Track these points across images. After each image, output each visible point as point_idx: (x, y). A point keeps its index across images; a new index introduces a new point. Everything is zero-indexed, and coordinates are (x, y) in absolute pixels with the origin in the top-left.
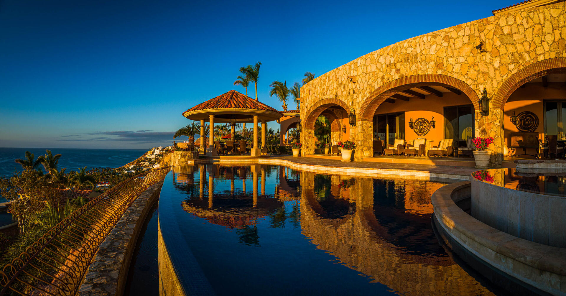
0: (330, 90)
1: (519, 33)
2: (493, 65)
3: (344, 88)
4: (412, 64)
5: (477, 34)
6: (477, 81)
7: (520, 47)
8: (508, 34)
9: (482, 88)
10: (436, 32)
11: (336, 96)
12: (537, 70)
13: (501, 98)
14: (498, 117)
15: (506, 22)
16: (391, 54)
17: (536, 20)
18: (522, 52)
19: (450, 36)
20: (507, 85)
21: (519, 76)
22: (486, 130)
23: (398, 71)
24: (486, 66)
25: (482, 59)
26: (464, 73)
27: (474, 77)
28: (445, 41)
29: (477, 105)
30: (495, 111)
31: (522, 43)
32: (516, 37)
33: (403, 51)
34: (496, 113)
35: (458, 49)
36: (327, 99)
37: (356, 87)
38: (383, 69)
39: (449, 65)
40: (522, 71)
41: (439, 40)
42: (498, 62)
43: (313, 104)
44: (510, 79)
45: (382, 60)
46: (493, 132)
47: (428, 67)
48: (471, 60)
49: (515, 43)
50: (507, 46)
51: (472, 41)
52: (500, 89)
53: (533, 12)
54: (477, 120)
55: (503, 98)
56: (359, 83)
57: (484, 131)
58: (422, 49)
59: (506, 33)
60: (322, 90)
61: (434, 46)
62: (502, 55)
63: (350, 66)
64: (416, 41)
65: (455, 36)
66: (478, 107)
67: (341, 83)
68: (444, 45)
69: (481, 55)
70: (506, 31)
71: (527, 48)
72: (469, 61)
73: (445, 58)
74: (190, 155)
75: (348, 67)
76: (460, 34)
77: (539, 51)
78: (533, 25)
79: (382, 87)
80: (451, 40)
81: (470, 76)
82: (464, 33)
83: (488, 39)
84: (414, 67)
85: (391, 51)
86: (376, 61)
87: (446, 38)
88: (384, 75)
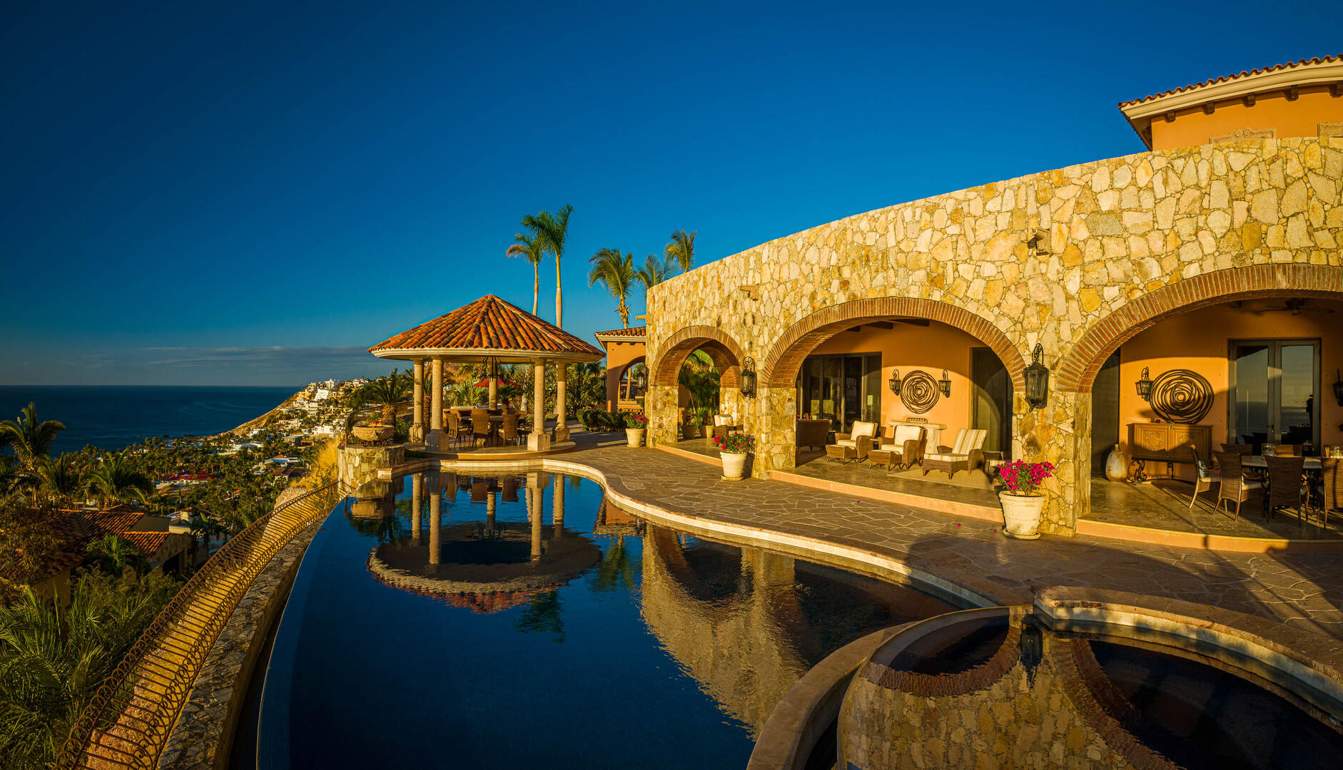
0: (706, 308)
1: (1139, 209)
2: (1064, 288)
3: (735, 308)
4: (877, 271)
5: (1032, 209)
6: (1021, 323)
7: (1137, 246)
8: (1110, 212)
9: (1032, 340)
10: (934, 199)
11: (719, 324)
12: (1180, 301)
13: (1080, 367)
14: (1071, 413)
15: (1108, 181)
16: (832, 244)
17: (1189, 178)
18: (1143, 256)
19: (966, 210)
20: (1098, 336)
21: (1130, 316)
22: (1040, 441)
23: (845, 284)
24: (1045, 288)
25: (1038, 271)
26: (991, 302)
27: (1016, 314)
28: (954, 221)
29: (1020, 379)
30: (1062, 398)
31: (1144, 235)
32: (1129, 219)
33: (858, 239)
34: (1064, 404)
35: (982, 245)
36: (701, 327)
37: (758, 310)
38: (813, 276)
39: (958, 281)
40: (1138, 303)
41: (941, 218)
42: (1078, 280)
43: (671, 334)
44: (1106, 322)
45: (812, 255)
46: (1054, 447)
47: (910, 282)
48: (1010, 272)
49: (1125, 235)
50: (1105, 241)
51: (1019, 225)
52: (1078, 346)
53: (1184, 157)
54: (1018, 416)
55: (1084, 368)
56: (765, 301)
57: (1032, 444)
58: (901, 237)
59: (1104, 209)
60: (689, 305)
61: (928, 232)
62: (1090, 263)
63: (747, 259)
64: (887, 218)
65: (979, 213)
66: (1021, 385)
67: (729, 296)
68: (950, 231)
69: (1036, 262)
70: (1106, 203)
71: (1157, 246)
72: (1007, 275)
73: (950, 264)
74: (381, 456)
75: (742, 261)
76: (990, 206)
77: (1189, 253)
78: (1179, 190)
79: (810, 318)
80: (969, 223)
81: (1005, 311)
82: (1002, 205)
83: (1059, 222)
84: (879, 279)
85: (833, 236)
86: (801, 255)
87: (957, 215)
88: (815, 291)
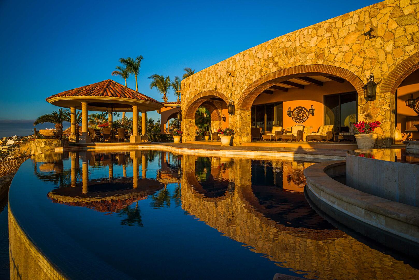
0: (209, 83)
2: (384, 50)
3: (223, 81)
4: (291, 57)
5: (367, 20)
6: (362, 67)
8: (409, 14)
9: (368, 74)
10: (318, 24)
11: (216, 89)
13: (393, 82)
14: (388, 101)
16: (269, 49)
19: (334, 26)
20: (402, 68)
22: (372, 114)
23: (276, 64)
24: (374, 52)
25: (370, 45)
26: (347, 61)
27: (359, 64)
28: (328, 31)
29: (361, 90)
33: (282, 45)
34: (384, 97)
35: (342, 39)
36: (207, 91)
37: (235, 80)
38: (261, 63)
39: (330, 55)
41: (321, 31)
42: (391, 45)
44: (406, 61)
45: (260, 55)
47: (307, 59)
48: (356, 48)
49: (418, 22)
50: (406, 27)
51: (361, 28)
52: (392, 73)
54: (361, 106)
55: (395, 81)
56: (238, 76)
57: (368, 116)
58: (302, 41)
59: (406, 14)
60: (202, 83)
61: (316, 38)
62: (398, 37)
63: (229, 62)
64: (295, 35)
65: (340, 26)
66: (362, 93)
67: (220, 77)
68: (326, 36)
69: (369, 42)
70: (408, 11)
72: (354, 49)
73: (326, 49)
75: (226, 63)
76: (346, 23)
79: (260, 80)
80: (335, 31)
81: (354, 64)
82: (352, 21)
83: (381, 23)
84: (292, 59)
85: (270, 46)
86: (255, 56)
87: (329, 29)
88: (262, 69)
